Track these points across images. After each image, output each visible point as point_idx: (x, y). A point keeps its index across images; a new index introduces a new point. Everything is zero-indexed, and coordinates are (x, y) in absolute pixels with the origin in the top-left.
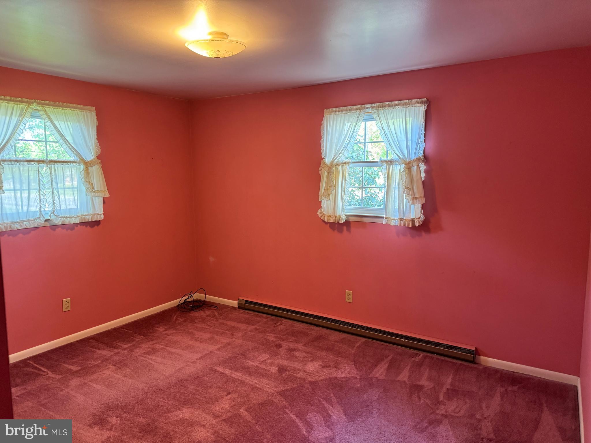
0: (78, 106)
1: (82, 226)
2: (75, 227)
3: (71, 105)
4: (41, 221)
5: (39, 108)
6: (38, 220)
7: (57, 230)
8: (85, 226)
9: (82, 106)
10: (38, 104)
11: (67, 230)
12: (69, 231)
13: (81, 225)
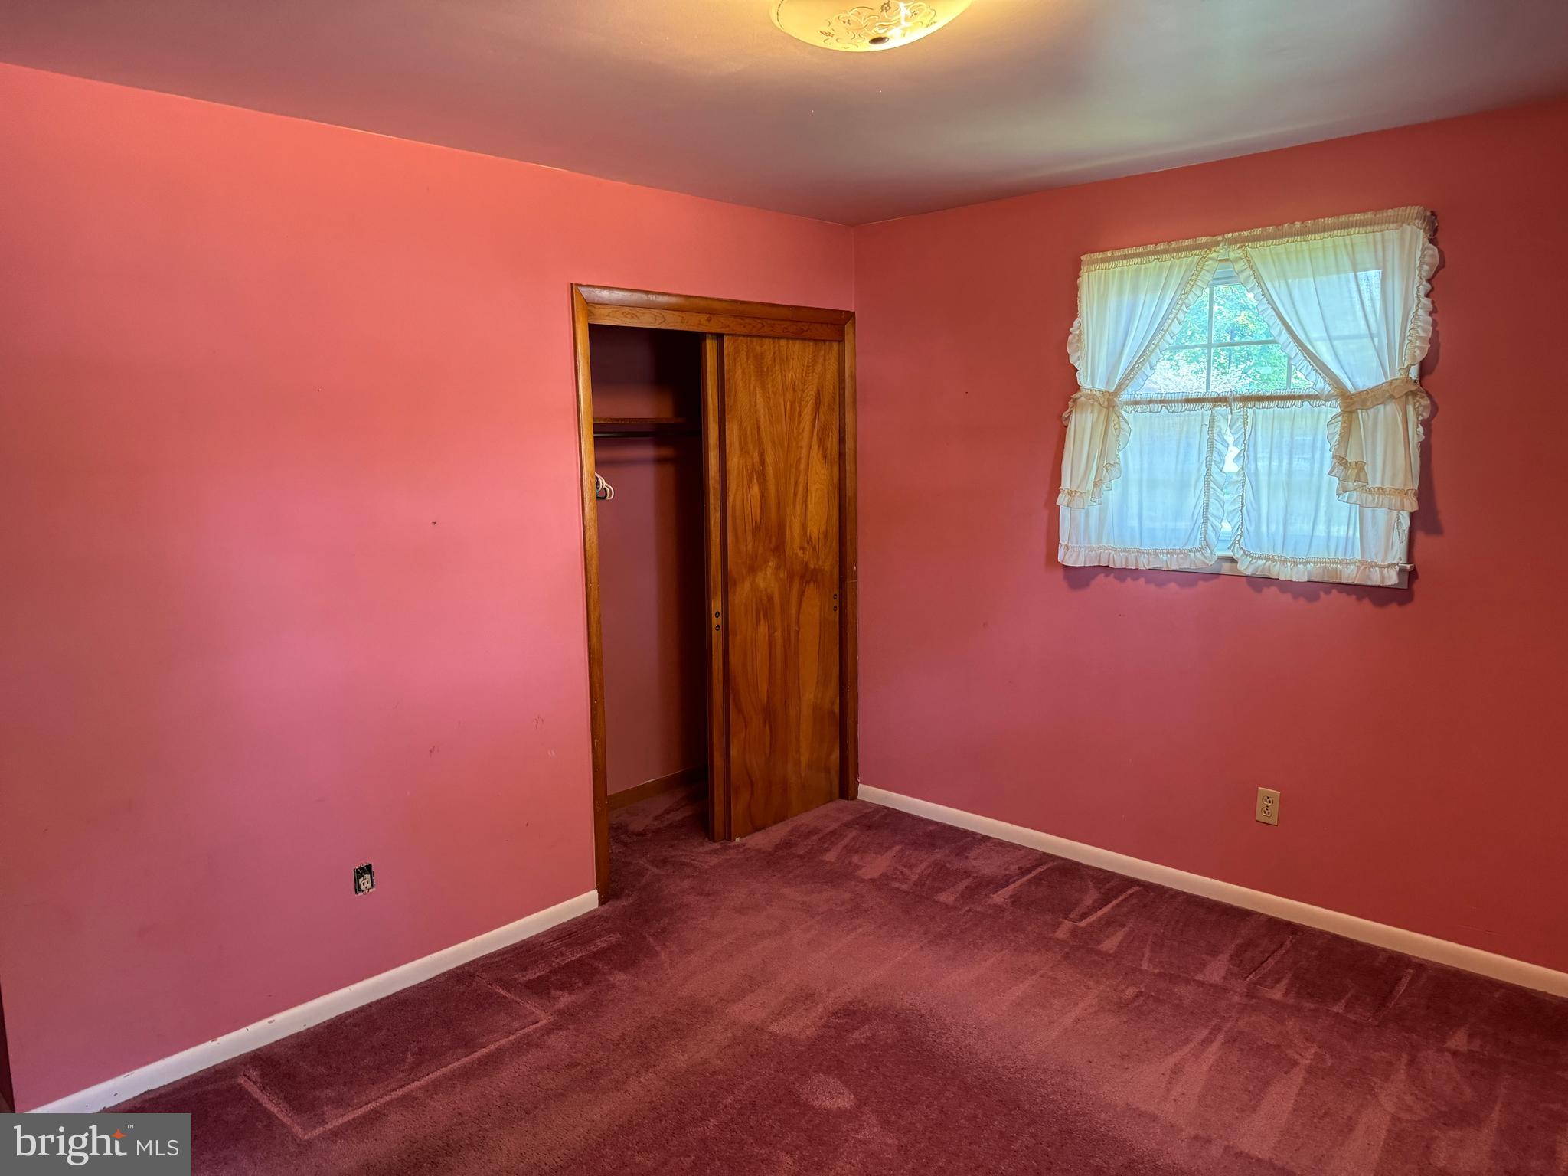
0: (1358, 217)
1: (1344, 594)
2: (1322, 594)
3: (1329, 221)
4: (1206, 558)
5: (1232, 255)
6: (1198, 554)
7: (1265, 590)
8: (1354, 597)
9: (1369, 215)
10: (1232, 242)
11: (1296, 597)
12: (1302, 601)
13: (1340, 592)
